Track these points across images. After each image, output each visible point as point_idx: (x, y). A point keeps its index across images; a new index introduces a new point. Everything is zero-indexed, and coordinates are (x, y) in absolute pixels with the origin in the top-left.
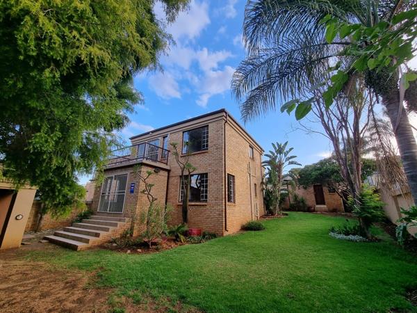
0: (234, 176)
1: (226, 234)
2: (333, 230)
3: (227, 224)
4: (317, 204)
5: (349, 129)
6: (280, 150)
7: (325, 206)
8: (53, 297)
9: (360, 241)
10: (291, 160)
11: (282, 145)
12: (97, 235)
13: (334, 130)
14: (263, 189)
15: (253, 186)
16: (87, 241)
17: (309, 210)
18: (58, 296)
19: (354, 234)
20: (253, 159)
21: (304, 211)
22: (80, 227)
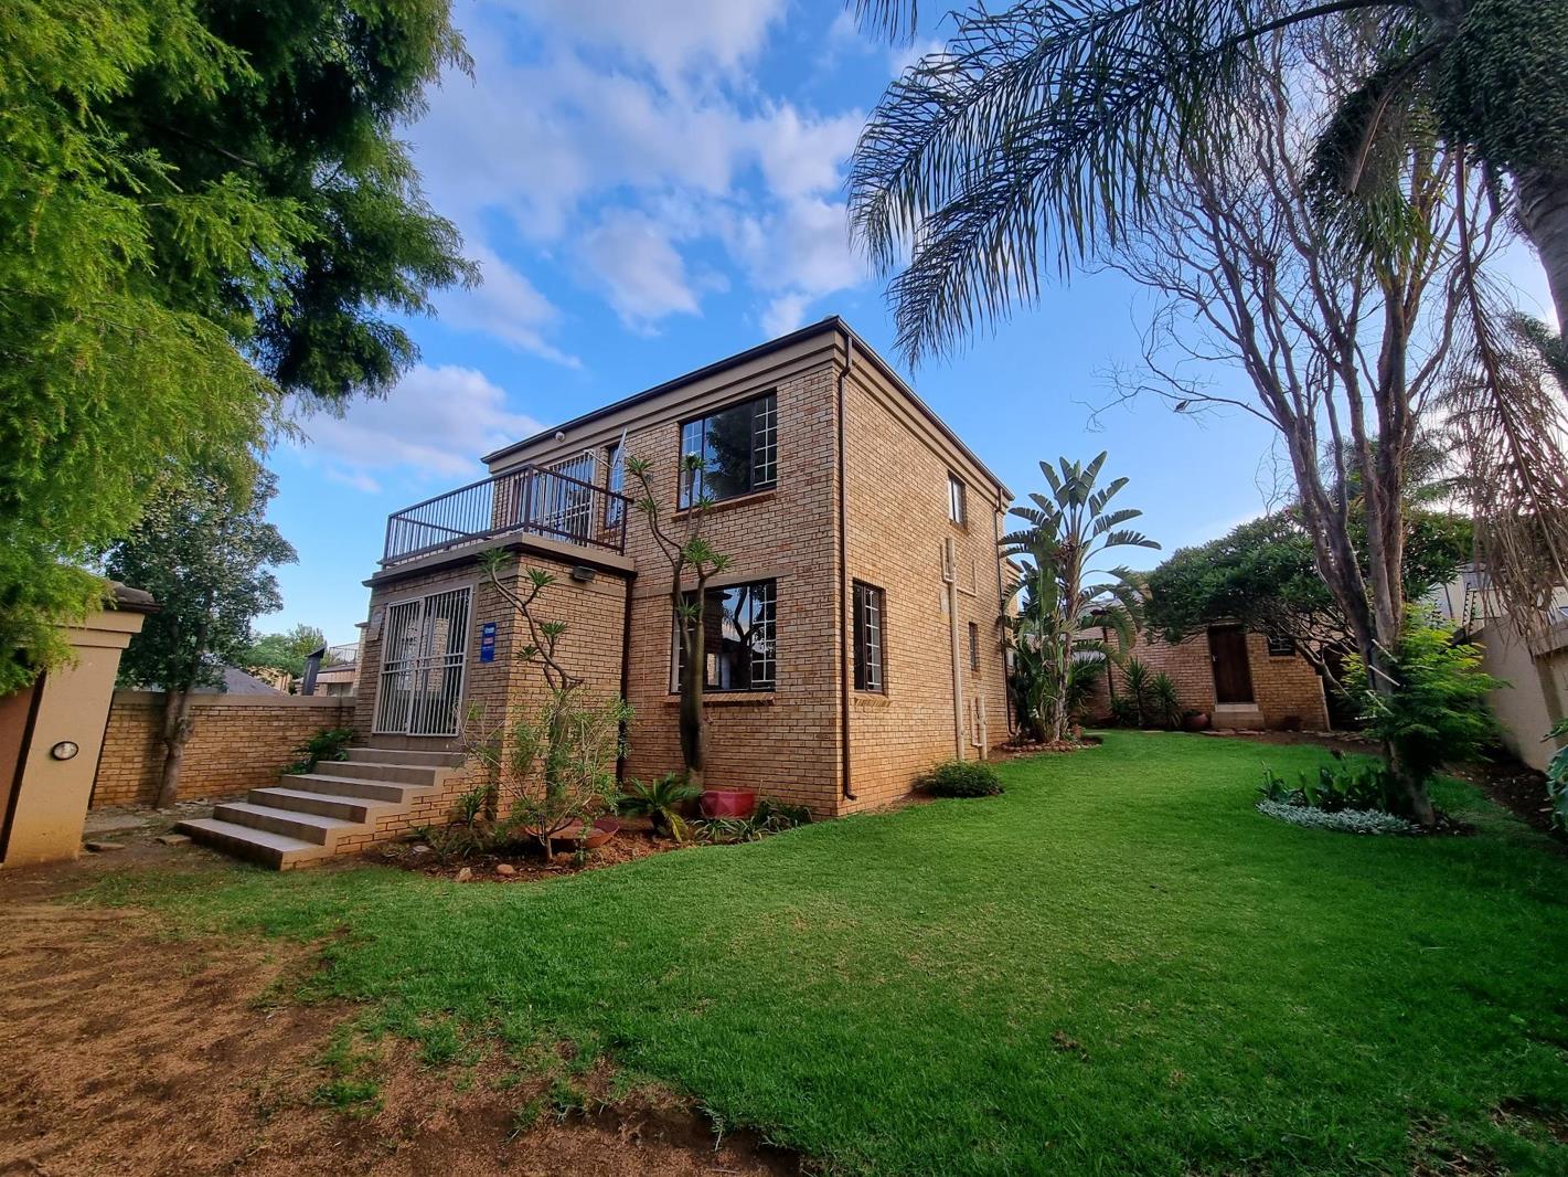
0: (880, 591)
1: (846, 808)
2: (1274, 792)
3: (853, 772)
4: (1222, 699)
5: (1360, 376)
6: (1073, 489)
7: (1254, 708)
8: (127, 1036)
9: (1386, 832)
10: (1116, 529)
11: (1083, 468)
12: (357, 815)
13: (1294, 388)
14: (1004, 646)
15: (961, 634)
16: (317, 836)
17: (1190, 722)
18: (145, 1032)
19: (1362, 806)
20: (964, 526)
21: (1168, 727)
22: (305, 786)
